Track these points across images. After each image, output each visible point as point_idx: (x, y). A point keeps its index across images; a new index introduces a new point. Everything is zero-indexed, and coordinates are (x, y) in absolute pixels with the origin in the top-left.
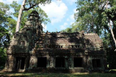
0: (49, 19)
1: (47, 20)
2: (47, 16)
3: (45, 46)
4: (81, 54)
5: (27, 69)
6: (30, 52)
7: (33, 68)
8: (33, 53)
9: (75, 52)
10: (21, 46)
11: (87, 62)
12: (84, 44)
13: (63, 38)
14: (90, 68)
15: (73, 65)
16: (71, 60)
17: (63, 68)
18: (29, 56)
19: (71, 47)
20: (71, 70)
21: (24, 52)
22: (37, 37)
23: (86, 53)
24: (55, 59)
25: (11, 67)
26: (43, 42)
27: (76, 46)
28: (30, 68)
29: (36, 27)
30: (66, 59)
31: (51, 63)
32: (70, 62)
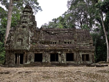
0: (40, 7)
1: (38, 8)
2: (37, 4)
3: (40, 42)
4: (72, 50)
5: (25, 63)
6: (27, 49)
7: (31, 62)
8: (30, 50)
9: (67, 48)
10: (19, 43)
11: (78, 57)
12: (75, 41)
13: (56, 35)
14: (80, 62)
15: (65, 59)
16: (64, 55)
17: (56, 62)
18: (27, 52)
19: (64, 43)
20: (64, 64)
21: (22, 49)
22: (32, 33)
23: (77, 49)
24: (50, 55)
25: (11, 62)
26: (39, 39)
27: (68, 42)
28: (28, 63)
29: (31, 24)
30: (59, 54)
31: (47, 58)
32: (63, 57)
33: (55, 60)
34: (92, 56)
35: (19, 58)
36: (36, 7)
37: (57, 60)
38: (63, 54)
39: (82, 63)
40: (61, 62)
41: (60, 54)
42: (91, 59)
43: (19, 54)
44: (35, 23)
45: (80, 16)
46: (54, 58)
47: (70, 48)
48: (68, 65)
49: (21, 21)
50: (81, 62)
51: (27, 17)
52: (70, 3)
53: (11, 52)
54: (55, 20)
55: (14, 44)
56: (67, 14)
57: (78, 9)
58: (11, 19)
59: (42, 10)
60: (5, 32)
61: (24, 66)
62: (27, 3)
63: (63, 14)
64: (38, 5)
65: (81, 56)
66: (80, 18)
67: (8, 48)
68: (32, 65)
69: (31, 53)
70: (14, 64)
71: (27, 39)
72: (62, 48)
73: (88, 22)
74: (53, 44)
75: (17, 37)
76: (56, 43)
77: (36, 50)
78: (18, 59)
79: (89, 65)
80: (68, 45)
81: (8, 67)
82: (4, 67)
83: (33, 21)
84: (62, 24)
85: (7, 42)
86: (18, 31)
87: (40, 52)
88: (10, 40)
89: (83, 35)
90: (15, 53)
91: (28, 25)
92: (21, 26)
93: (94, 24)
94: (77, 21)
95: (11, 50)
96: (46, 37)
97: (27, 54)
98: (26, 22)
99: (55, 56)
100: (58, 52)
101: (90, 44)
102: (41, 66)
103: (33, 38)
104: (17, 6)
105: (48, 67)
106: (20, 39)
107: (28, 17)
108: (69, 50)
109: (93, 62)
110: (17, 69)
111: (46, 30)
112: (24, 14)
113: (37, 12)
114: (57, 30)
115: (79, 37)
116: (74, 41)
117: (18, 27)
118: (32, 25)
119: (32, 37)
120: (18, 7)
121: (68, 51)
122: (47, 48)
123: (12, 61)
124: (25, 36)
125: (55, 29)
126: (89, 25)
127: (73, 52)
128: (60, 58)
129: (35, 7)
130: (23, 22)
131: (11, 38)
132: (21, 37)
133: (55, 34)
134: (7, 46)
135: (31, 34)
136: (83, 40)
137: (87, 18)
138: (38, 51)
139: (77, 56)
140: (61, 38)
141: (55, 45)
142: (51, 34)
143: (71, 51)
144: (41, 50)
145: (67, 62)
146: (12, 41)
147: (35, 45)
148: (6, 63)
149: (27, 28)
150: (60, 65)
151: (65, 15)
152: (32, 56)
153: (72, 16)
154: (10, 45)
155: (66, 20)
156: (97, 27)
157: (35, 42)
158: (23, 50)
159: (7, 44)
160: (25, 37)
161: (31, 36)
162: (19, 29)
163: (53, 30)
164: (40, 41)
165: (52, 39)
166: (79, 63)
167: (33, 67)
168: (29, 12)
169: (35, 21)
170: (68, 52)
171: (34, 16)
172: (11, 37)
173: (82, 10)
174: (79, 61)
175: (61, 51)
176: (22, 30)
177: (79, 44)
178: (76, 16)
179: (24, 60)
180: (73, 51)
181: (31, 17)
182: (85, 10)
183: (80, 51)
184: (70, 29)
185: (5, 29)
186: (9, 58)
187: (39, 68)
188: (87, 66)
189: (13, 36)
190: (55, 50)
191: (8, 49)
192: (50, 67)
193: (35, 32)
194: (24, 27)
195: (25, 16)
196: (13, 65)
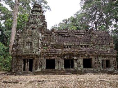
0: (49, 6)
1: (46, 7)
2: (45, 3)
3: (52, 46)
4: (90, 55)
5: (35, 71)
6: (38, 54)
7: (42, 70)
8: (41, 55)
9: (84, 53)
10: (28, 47)
11: (97, 63)
12: (93, 44)
13: (71, 37)
14: (99, 69)
15: (82, 66)
16: (81, 61)
17: (72, 69)
18: (37, 58)
19: (79, 47)
20: (81, 71)
21: (31, 54)
22: (42, 36)
23: (96, 53)
24: (64, 61)
25: (18, 69)
26: (50, 42)
27: (85, 46)
28: (39, 70)
29: (41, 25)
30: (75, 59)
31: (60, 65)
32: (79, 64)
33: (70, 67)
34: (114, 62)
35: (28, 65)
36: (45, 6)
37: (72, 67)
39: (102, 70)
40: (77, 68)
41: (76, 60)
42: (113, 66)
43: (27, 59)
44: (45, 24)
45: (95, 16)
46: (69, 64)
47: (88, 53)
48: (85, 72)
49: (30, 22)
50: (100, 69)
51: (36, 17)
52: (84, 2)
53: (18, 58)
54: (66, 21)
55: (21, 48)
56: (79, 14)
57: (92, 8)
58: (17, 20)
59: (51, 10)
60: (9, 35)
61: (34, 74)
62: (33, 2)
63: (75, 14)
64: (47, 4)
65: (101, 62)
66: (94, 18)
67: (16, 52)
68: (43, 73)
69: (41, 58)
70: (23, 71)
71: (37, 42)
72: (78, 52)
73: (103, 22)
74: (67, 47)
75: (26, 40)
76: (70, 47)
77: (48, 55)
78: (26, 66)
79: (111, 73)
80: (85, 49)
81: (16, 75)
82: (10, 75)
83: (43, 22)
84: (74, 25)
85: (13, 46)
86: (26, 33)
87: (53, 58)
88: (17, 44)
89: (102, 37)
90: (23, 58)
91: (38, 26)
92: (30, 27)
93: (111, 24)
94: (91, 21)
95: (19, 56)
96: (59, 40)
97: (37, 60)
98: (35, 23)
99: (70, 62)
100: (73, 57)
101: (111, 47)
102: (54, 73)
103: (44, 42)
104: (22, 5)
105: (63, 75)
106: (29, 42)
107: (38, 17)
108: (86, 55)
109: (115, 69)
110: (26, 78)
111: (58, 32)
112: (32, 14)
113: (46, 12)
114: (72, 32)
115: (97, 40)
116: (91, 44)
117: (27, 28)
118: (42, 27)
119: (43, 40)
120: (24, 6)
121: (85, 56)
122: (61, 53)
123: (20, 68)
124: (35, 38)
125: (69, 31)
126: (105, 26)
127: (91, 57)
128: (76, 64)
129: (43, 6)
130: (32, 23)
131: (19, 42)
132: (30, 40)
133: (69, 36)
134: (13, 50)
135: (41, 36)
136: (102, 43)
137: (102, 18)
138: (50, 57)
139: (96, 62)
140: (77, 41)
141: (69, 49)
142: (64, 36)
143: (89, 56)
144: (54, 55)
145: (85, 69)
146: (20, 44)
147: (46, 50)
148: (13, 71)
149: (37, 30)
150: (76, 72)
151: (78, 15)
152: (43, 61)
153: (85, 16)
154: (17, 50)
155: (78, 20)
156: (115, 28)
157: (46, 45)
158: (32, 55)
159: (14, 49)
160: (35, 40)
161: (41, 39)
162: (27, 31)
163: (67, 32)
164: (51, 44)
165: (66, 43)
166: (99, 70)
167: (45, 75)
168: (38, 11)
169: (45, 21)
170: (86, 57)
171: (44, 16)
172: (18, 40)
173: (96, 9)
174: (98, 68)
175: (77, 56)
176: (31, 32)
177: (97, 48)
178: (90, 17)
179: (33, 67)
180: (92, 56)
181: (41, 18)
182: (100, 9)
183: (99, 55)
184: (86, 31)
185: (9, 32)
186: (17, 64)
187: (52, 76)
188: (108, 74)
189: (21, 39)
190: (70, 55)
191: (15, 53)
192: (65, 75)
193: (46, 34)
194: (33, 29)
195: (34, 16)
196: (21, 73)
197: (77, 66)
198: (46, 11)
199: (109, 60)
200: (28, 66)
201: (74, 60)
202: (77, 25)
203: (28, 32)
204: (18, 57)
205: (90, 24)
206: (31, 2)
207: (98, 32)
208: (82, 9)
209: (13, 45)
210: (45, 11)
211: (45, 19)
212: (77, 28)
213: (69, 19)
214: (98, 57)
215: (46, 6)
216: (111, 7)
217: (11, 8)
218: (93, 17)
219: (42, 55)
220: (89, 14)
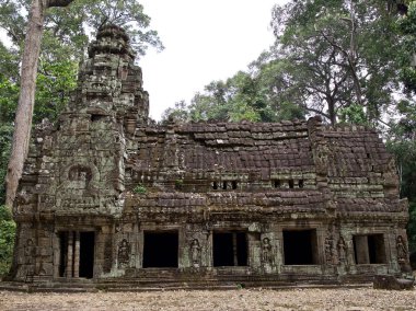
0: (155, 33)
1: (145, 37)
2: (143, 19)
3: (167, 183)
4: (311, 216)
5: (103, 276)
6: (113, 211)
7: (129, 271)
8: (124, 215)
9: (287, 208)
10: (76, 186)
11: (335, 244)
12: (320, 174)
13: (237, 149)
14: (343, 268)
15: (279, 257)
16: (274, 237)
17: (241, 270)
18: (111, 227)
19: (270, 186)
20: (275, 276)
21: (88, 211)
22: (131, 143)
23: (331, 210)
24: (211, 237)
25: (41, 269)
26: (161, 167)
27: (291, 182)
28: (117, 272)
29: (125, 102)
30: (252, 233)
31: (197, 253)
32: (270, 248)
33: (236, 261)
34: (398, 242)
35: (78, 252)
36: (140, 33)
37: (243, 261)
38: (271, 235)
39: (354, 272)
40: (262, 266)
41: (257, 235)
42: (394, 257)
43: (74, 233)
44: (141, 100)
45: (328, 72)
46: (230, 250)
47: (300, 208)
48: (289, 282)
49: (83, 91)
50: (347, 269)
51: (109, 74)
52: (285, 17)
53: (40, 226)
54: (220, 89)
55: (52, 190)
56: (268, 61)
57: (318, 41)
58: (34, 85)
59: (162, 48)
60: (7, 140)
61: (99, 288)
62: (98, 16)
63: (253, 64)
64: (147, 24)
65: (349, 243)
66: (324, 77)
67: (30, 206)
68: (134, 284)
69: (127, 228)
70: (56, 276)
71: (110, 169)
72: (264, 206)
73: (359, 94)
74: (225, 188)
75: (69, 160)
76: (235, 187)
77: (151, 217)
78: (70, 258)
79: (386, 283)
80: (290, 193)
81: (30, 292)
82: (10, 290)
83: (133, 91)
84: (249, 103)
85: (20, 181)
86: (70, 135)
87: (170, 227)
88: (37, 174)
89: (355, 149)
90: (58, 228)
91: (114, 108)
92: (84, 111)
93: (388, 102)
94: (311, 90)
95: (42, 218)
96: (193, 161)
97: (110, 234)
98: (104, 96)
99: (235, 241)
100: (245, 225)
101: (387, 187)
102: (174, 285)
103: (138, 165)
104: (56, 29)
105: (207, 293)
106: (80, 169)
107: (114, 73)
108: (294, 216)
109: (404, 270)
110: (71, 302)
111: (190, 129)
112: (94, 61)
113: (143, 54)
114: (241, 129)
115: (334, 159)
116: (314, 176)
117: (73, 116)
118: (131, 110)
119: (133, 158)
120: (63, 33)
121: (290, 219)
122: (199, 209)
123: (46, 265)
124: (102, 154)
125: (231, 127)
126: (365, 109)
127: (313, 225)
128: (255, 251)
129: (134, 33)
130: (93, 96)
131: (43, 166)
132: (83, 161)
133: (232, 145)
134: (22, 198)
135: (127, 146)
136: (356, 172)
137: (355, 76)
138: (158, 222)
139: (331, 244)
140: (259, 163)
141: (232, 194)
142: (212, 146)
143: (305, 219)
144: (173, 217)
145: (289, 268)
146: (45, 177)
147: (145, 196)
148: (20, 275)
149: (111, 120)
150: (255, 281)
151: (263, 68)
152: (131, 240)
153: (289, 70)
154: (37, 195)
155: (266, 86)
156: (404, 116)
157: (146, 180)
158: (93, 216)
159: (23, 193)
160: (104, 160)
161: (126, 156)
162: (74, 125)
163: (222, 129)
164: (165, 176)
165: (220, 170)
166: (342, 272)
167: (140, 291)
168: (115, 52)
169: (140, 90)
170: (292, 225)
171: (138, 71)
172: (38, 159)
173: (333, 44)
174: (340, 264)
175: (261, 218)
176: (90, 130)
177: (336, 190)
178: (311, 73)
179: (96, 260)
180: (315, 219)
181: (124, 76)
182: (346, 45)
183: (344, 218)
184: (295, 125)
185: (7, 128)
186: (34, 251)
187: (166, 294)
188: (376, 287)
189: (50, 155)
190: (235, 217)
191: (27, 210)
192: (216, 293)
193: (145, 139)
194: (95, 117)
195: (100, 69)
196: (48, 283)
197: (261, 256)
198: (146, 51)
199: (380, 236)
200: (78, 258)
201: (249, 236)
202: (260, 105)
203: (78, 129)
204: (38, 222)
205: (309, 102)
206: (89, 15)
207: (339, 130)
208: (280, 46)
209: (20, 177)
210: (140, 51)
211: (139, 82)
212: (262, 114)
213: (229, 81)
214: (337, 222)
215: (144, 31)
216: (388, 38)
217: (15, 39)
218: (320, 73)
219: (129, 217)
220: (306, 64)
